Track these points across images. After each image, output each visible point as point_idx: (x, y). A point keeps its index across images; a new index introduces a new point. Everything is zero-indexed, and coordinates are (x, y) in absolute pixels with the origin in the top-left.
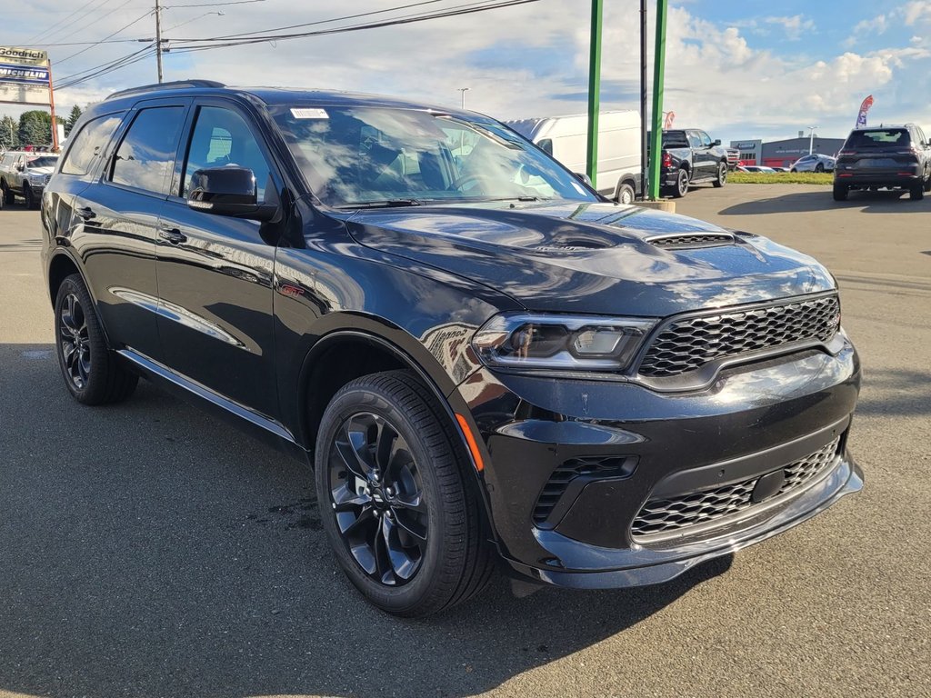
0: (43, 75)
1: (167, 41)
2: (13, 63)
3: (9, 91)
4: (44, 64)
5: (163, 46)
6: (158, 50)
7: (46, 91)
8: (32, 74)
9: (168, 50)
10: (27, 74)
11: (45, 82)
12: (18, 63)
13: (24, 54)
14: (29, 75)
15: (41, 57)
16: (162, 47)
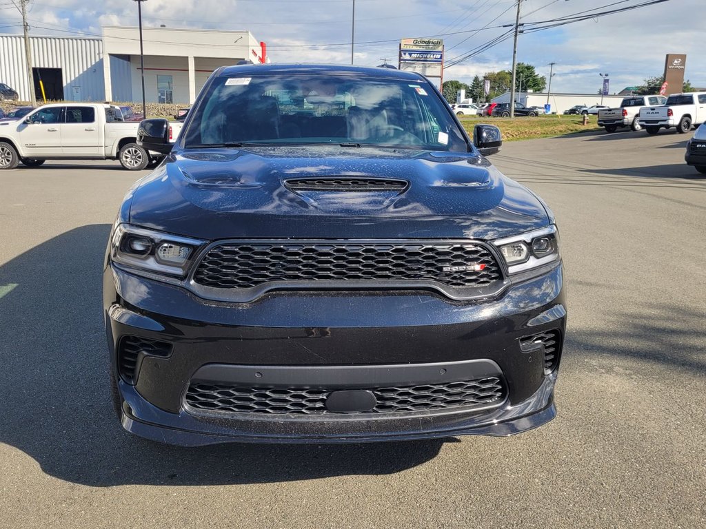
0: (438, 56)
1: (523, 25)
2: (421, 49)
3: (417, 68)
4: (440, 49)
5: (520, 29)
6: (516, 32)
7: (439, 67)
8: (432, 56)
9: (522, 32)
10: (429, 56)
11: (440, 61)
12: (424, 49)
13: (429, 42)
14: (430, 57)
15: (439, 43)
16: (518, 30)
